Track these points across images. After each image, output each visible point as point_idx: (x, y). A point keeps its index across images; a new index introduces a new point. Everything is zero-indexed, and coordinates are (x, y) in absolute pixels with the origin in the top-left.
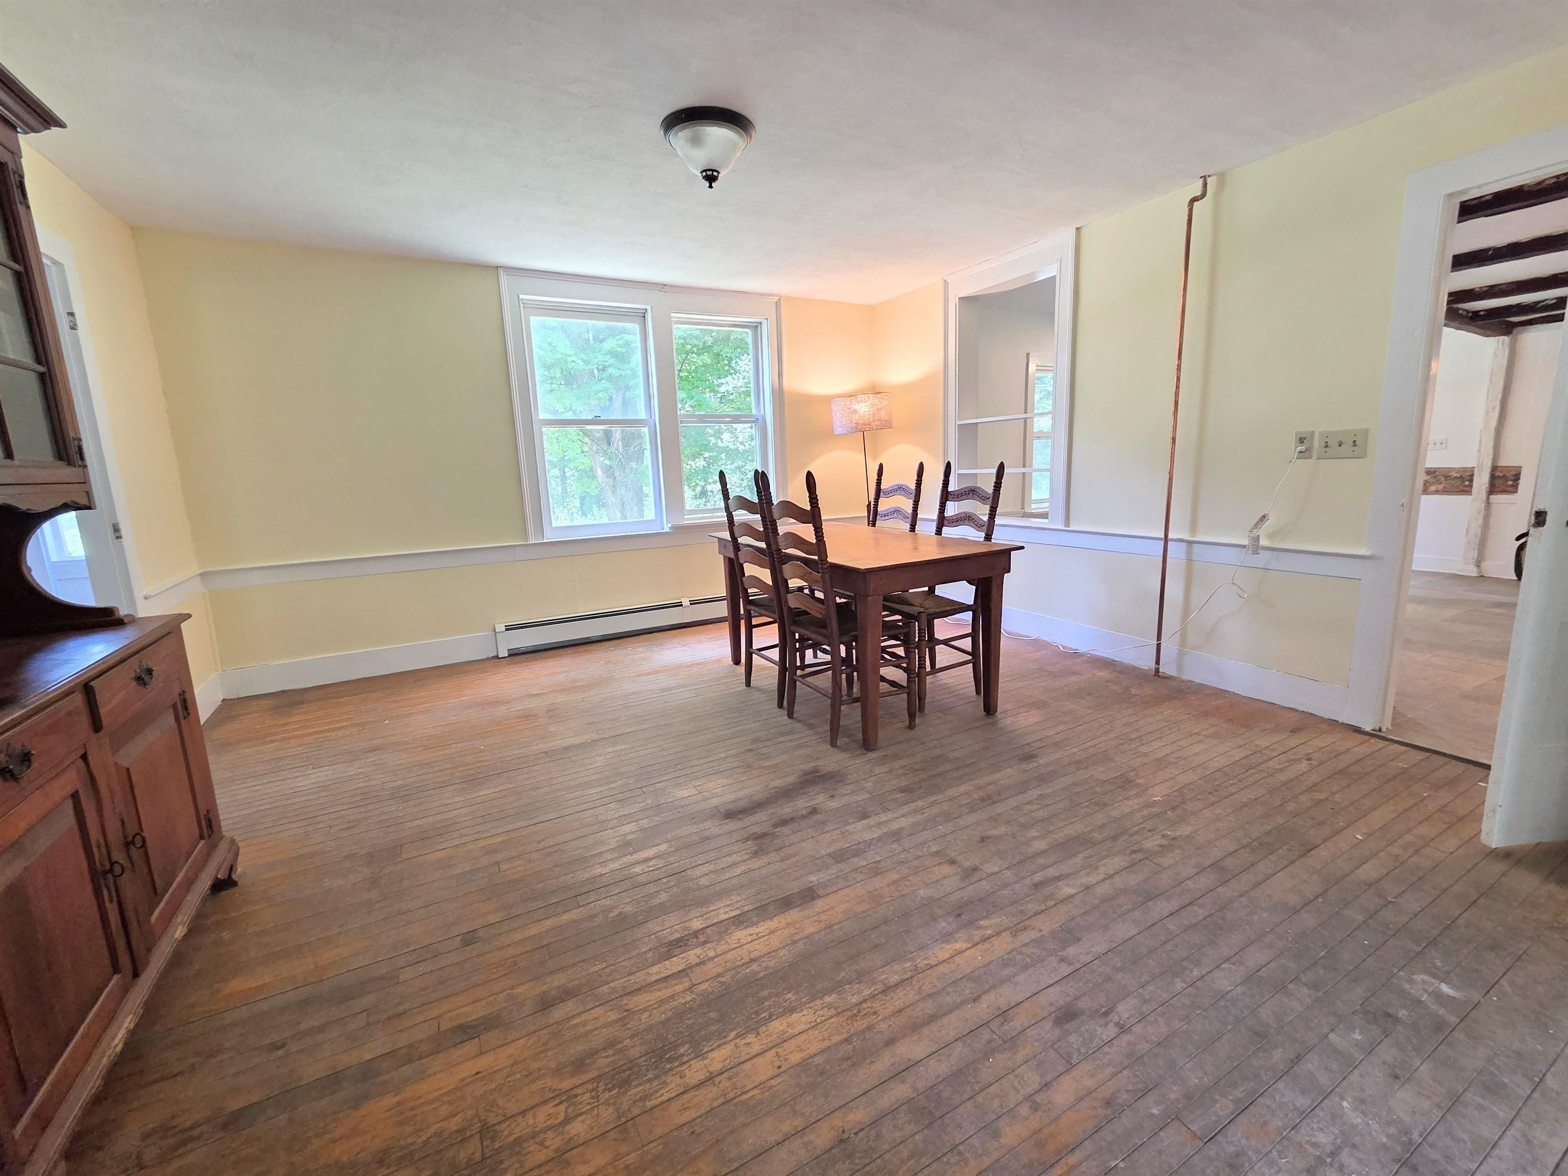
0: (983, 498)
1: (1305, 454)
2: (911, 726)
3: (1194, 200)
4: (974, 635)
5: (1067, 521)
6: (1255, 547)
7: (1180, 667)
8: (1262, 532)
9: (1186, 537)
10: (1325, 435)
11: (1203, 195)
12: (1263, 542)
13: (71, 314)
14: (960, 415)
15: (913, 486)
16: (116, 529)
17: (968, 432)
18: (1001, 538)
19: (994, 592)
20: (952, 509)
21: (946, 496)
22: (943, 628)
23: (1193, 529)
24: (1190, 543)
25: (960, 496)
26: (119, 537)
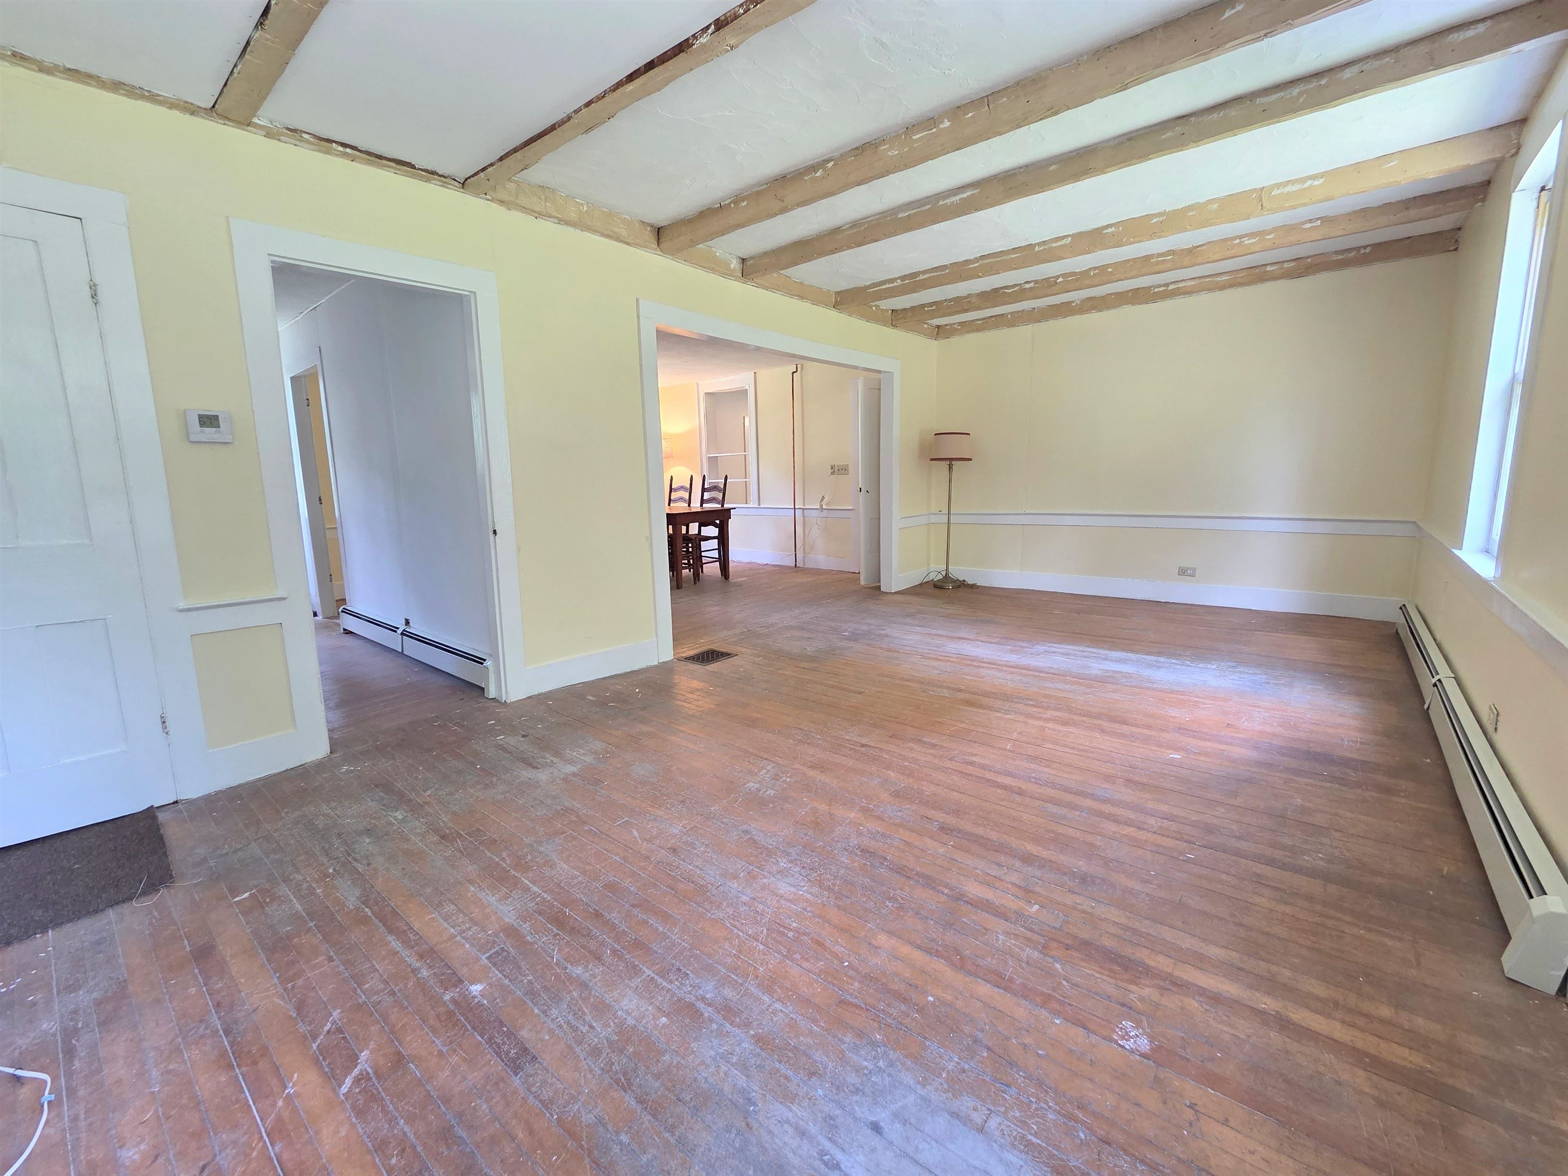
0: (719, 491)
1: (833, 473)
2: (695, 583)
3: (794, 372)
4: (719, 549)
5: (759, 505)
6: (822, 509)
7: (804, 564)
8: (824, 503)
9: (802, 507)
10: (838, 466)
11: (797, 371)
12: (824, 507)
13: (308, 399)
14: (708, 451)
15: (688, 486)
16: (320, 500)
17: (713, 461)
18: (726, 506)
19: (725, 528)
20: (707, 496)
21: (704, 490)
22: (705, 545)
23: (804, 505)
24: (803, 509)
25: (709, 490)
26: (321, 503)
